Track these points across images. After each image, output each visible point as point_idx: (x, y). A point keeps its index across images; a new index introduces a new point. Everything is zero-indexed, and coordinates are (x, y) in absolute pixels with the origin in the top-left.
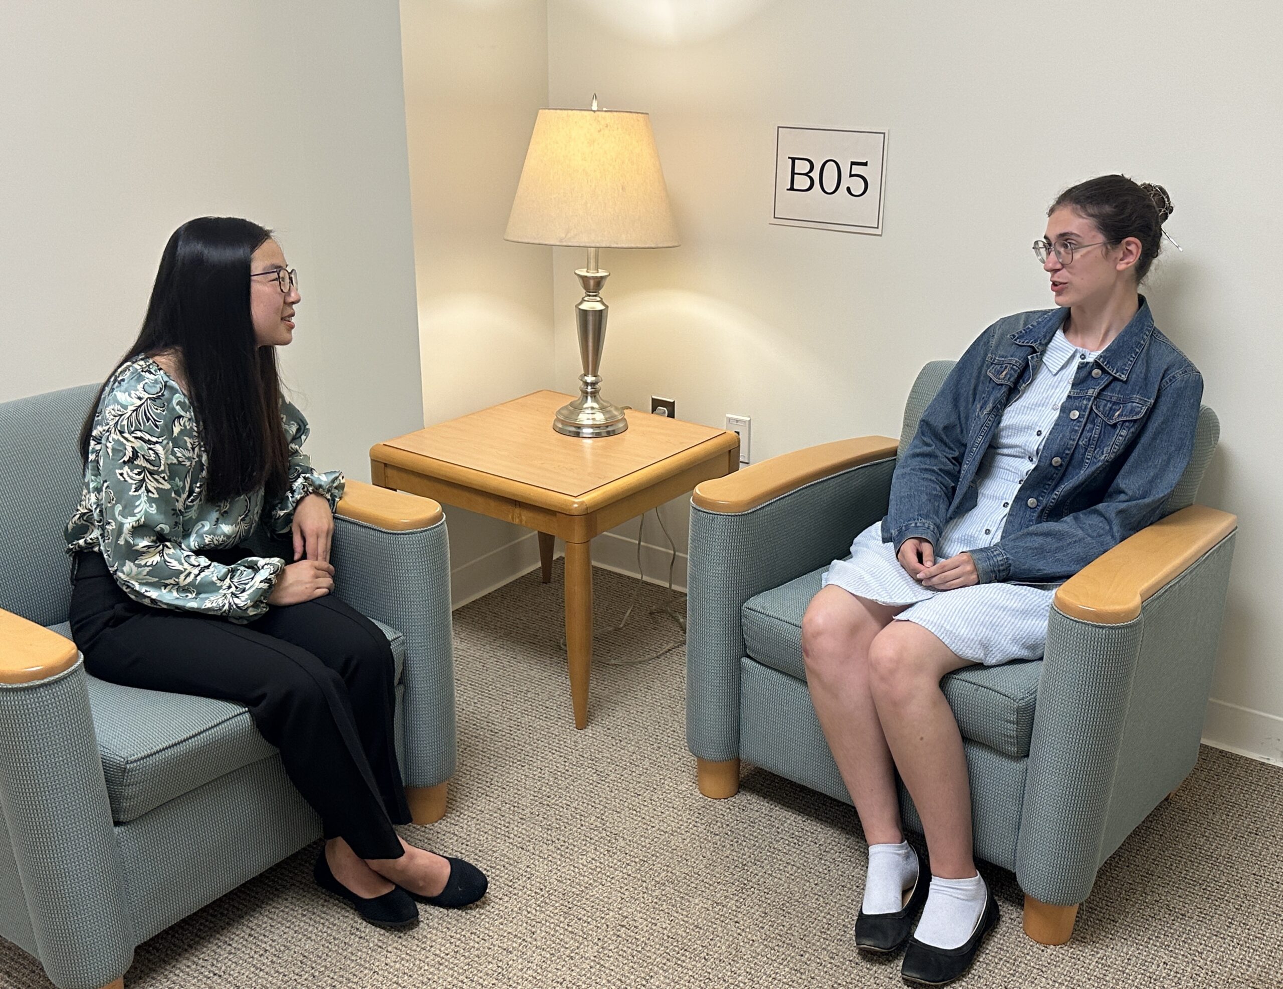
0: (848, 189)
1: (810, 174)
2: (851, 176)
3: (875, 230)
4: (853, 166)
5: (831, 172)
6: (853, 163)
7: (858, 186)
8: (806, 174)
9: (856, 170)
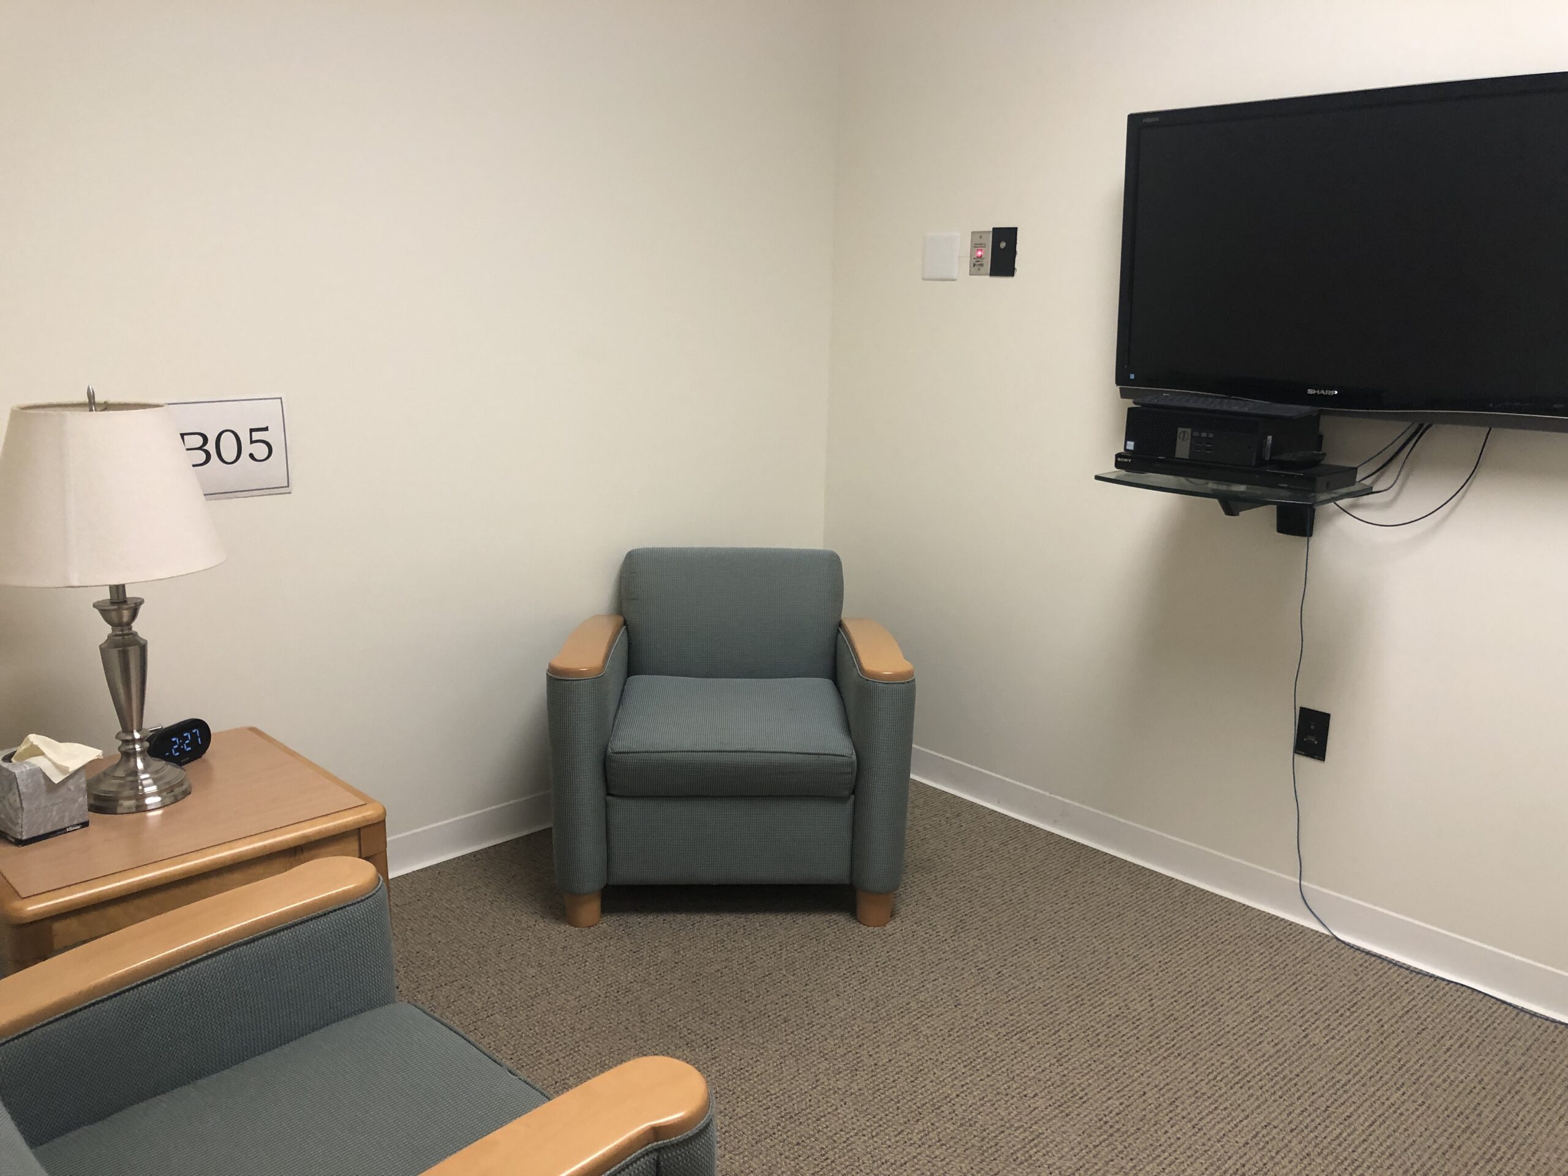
0: (251, 456)
1: (205, 448)
2: (252, 442)
3: (284, 488)
4: (253, 433)
5: (228, 442)
6: (252, 430)
7: (261, 451)
8: (200, 448)
9: (256, 436)
